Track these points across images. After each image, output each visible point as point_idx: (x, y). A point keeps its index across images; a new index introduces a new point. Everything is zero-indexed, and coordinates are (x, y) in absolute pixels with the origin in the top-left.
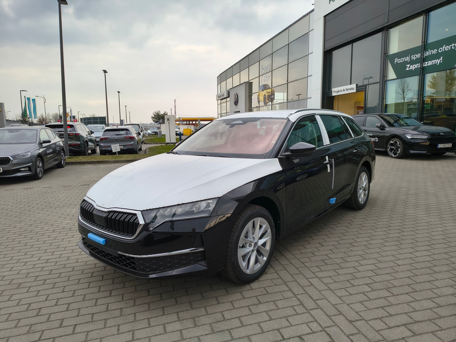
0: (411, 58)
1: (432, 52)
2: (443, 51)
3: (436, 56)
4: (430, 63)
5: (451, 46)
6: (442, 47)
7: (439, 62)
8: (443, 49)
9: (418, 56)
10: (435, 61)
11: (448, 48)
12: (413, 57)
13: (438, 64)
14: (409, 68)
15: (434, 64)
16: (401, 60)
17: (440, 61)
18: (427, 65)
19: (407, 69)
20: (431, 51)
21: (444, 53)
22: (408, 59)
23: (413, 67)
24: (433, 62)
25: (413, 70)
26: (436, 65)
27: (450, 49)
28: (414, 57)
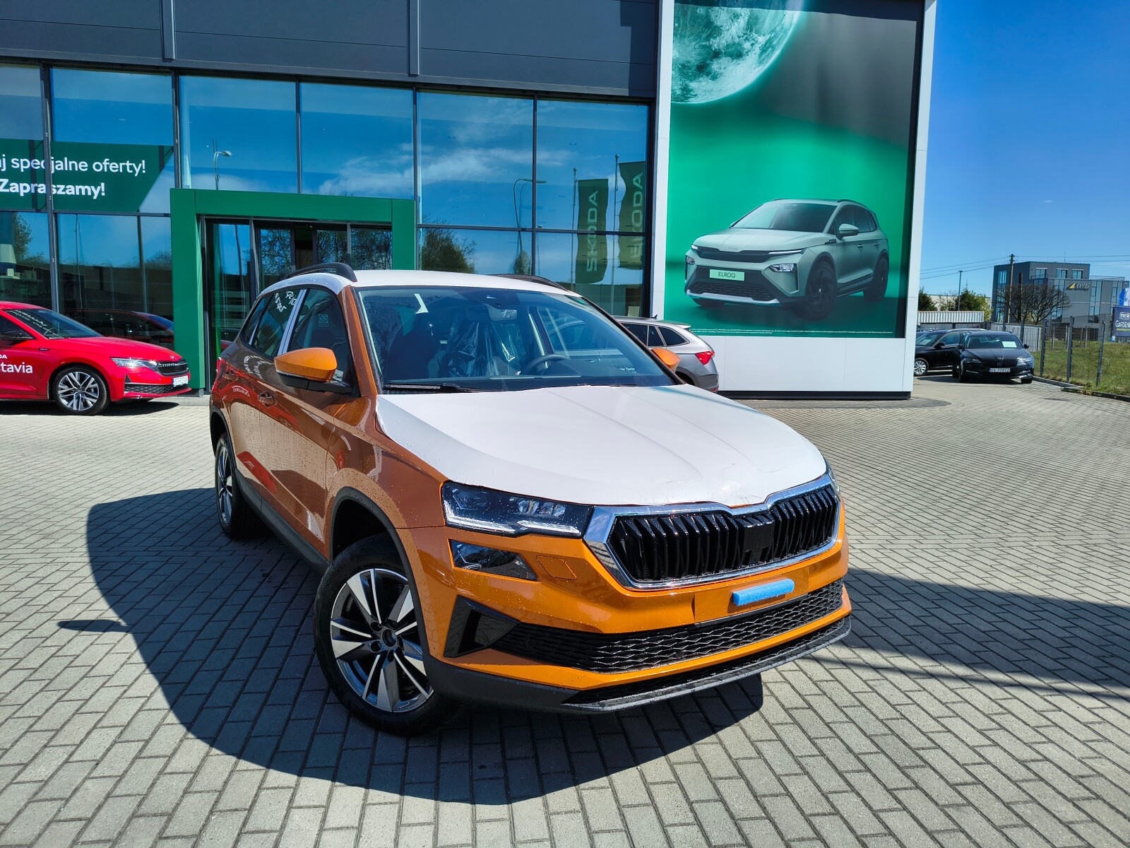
0: (9, 164)
1: (73, 165)
2: (106, 171)
3: (90, 178)
4: (72, 190)
5: (123, 166)
6: (102, 161)
7: (96, 193)
8: (103, 165)
9: (33, 163)
10: (86, 190)
11: (117, 167)
12: (18, 164)
13: (95, 197)
14: (7, 187)
15: (83, 193)
17: (101, 191)
18: (64, 193)
20: (70, 163)
23: (21, 189)
24: (80, 190)
25: (22, 195)
26: (88, 198)
27: (121, 171)
28: (19, 162)
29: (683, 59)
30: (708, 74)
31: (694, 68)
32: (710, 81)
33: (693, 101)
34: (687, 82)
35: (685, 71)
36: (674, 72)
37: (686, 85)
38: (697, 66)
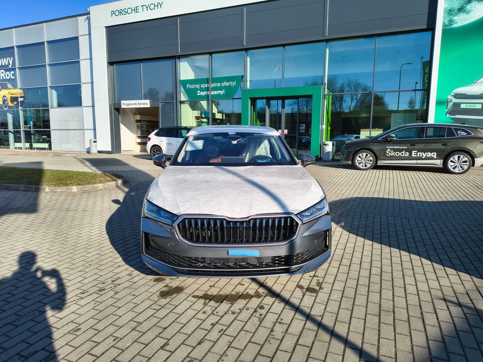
0: (200, 86)
2: (225, 85)
3: (220, 88)
4: (216, 93)
5: (230, 83)
6: (224, 83)
7: (222, 93)
9: (206, 85)
11: (228, 84)
13: (222, 94)
14: (200, 93)
15: (219, 93)
16: (192, 86)
18: (214, 94)
19: (198, 94)
20: (216, 84)
21: (225, 88)
22: (198, 86)
23: (203, 93)
25: (203, 95)
26: (220, 94)
28: (203, 85)
29: (450, 8)
30: (464, 11)
31: (457, 10)
32: (465, 15)
33: (455, 26)
34: (452, 17)
35: (451, 12)
36: (444, 14)
37: (452, 19)
38: (458, 9)
